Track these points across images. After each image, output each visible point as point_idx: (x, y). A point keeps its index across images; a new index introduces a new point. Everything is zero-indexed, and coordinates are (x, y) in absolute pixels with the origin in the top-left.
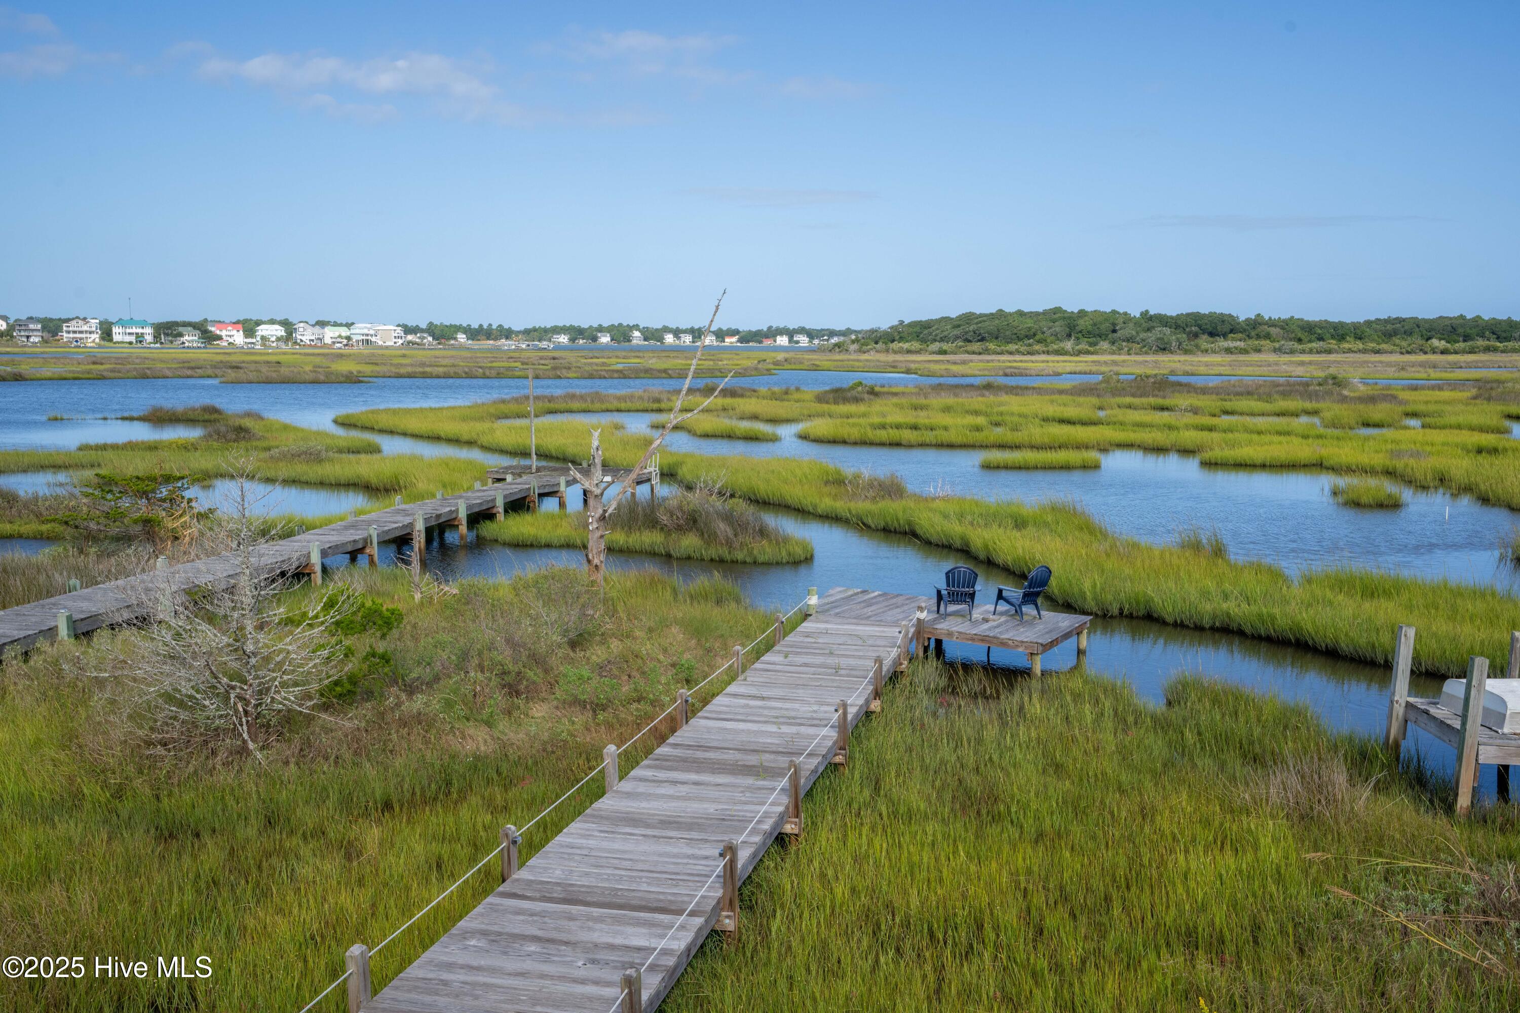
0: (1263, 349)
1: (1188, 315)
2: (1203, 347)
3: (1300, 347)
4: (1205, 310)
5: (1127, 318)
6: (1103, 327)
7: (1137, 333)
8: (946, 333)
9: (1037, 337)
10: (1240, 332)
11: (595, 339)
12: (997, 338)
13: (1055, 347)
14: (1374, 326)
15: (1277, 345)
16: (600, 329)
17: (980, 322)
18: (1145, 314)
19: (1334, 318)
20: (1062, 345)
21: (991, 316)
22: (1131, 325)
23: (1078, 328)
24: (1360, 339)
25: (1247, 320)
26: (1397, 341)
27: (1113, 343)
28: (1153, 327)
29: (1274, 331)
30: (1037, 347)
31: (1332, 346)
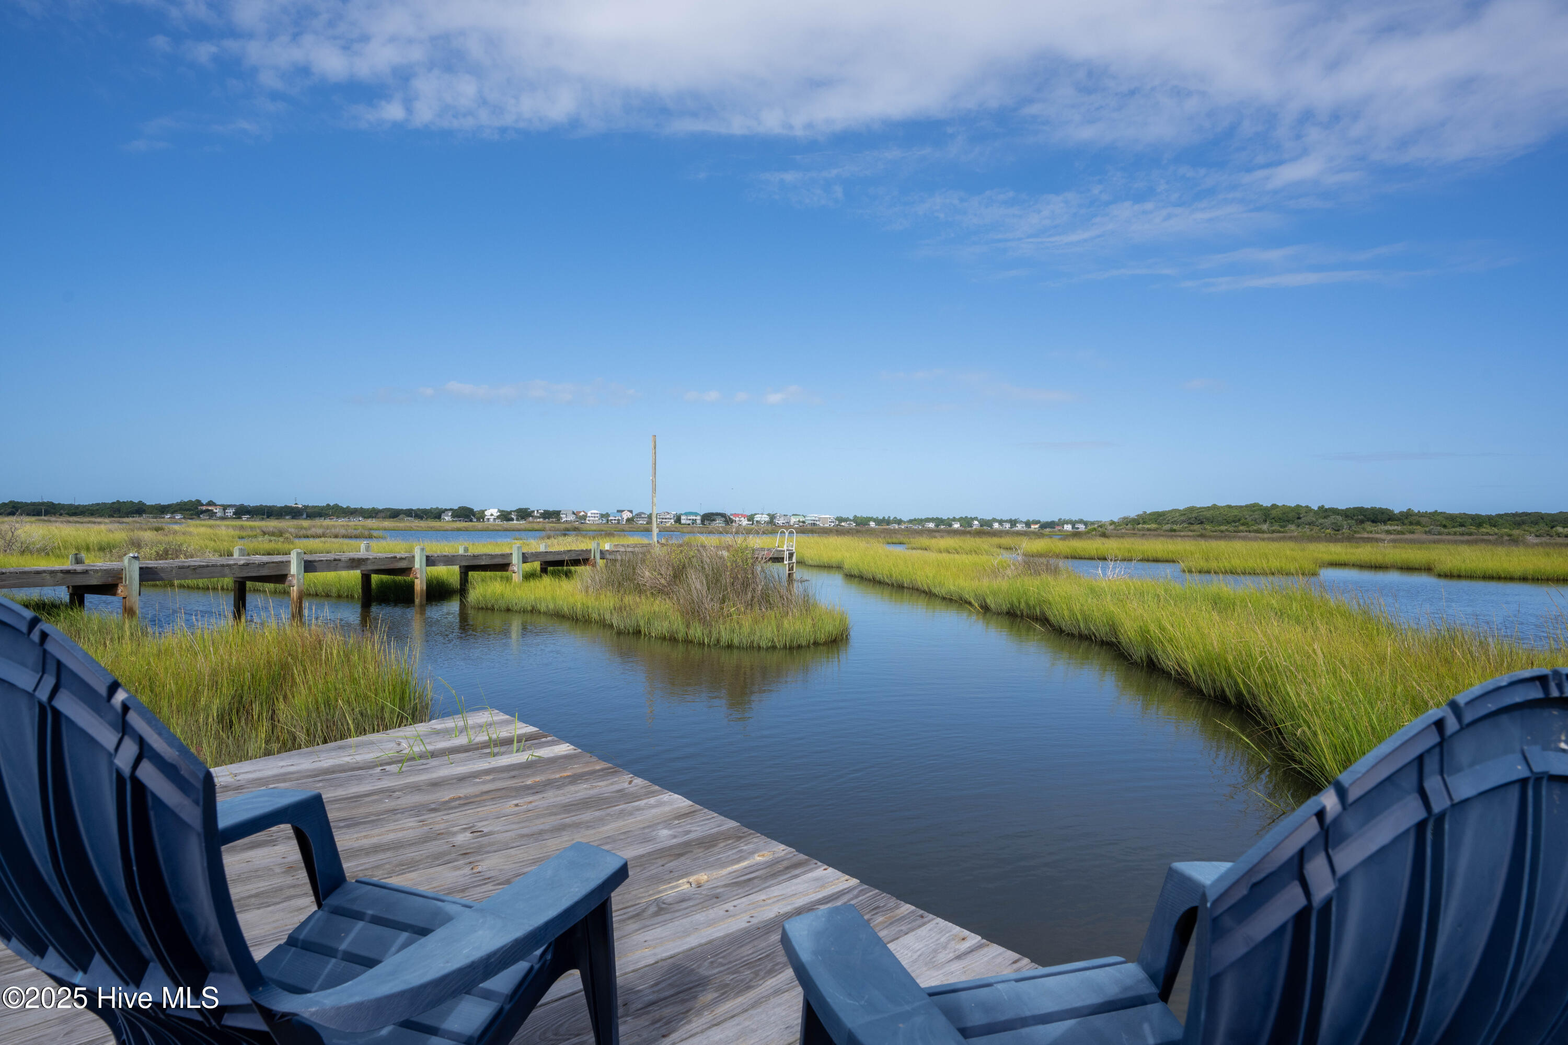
0: (1416, 531)
1: (1354, 508)
2: (1368, 529)
3: (1446, 530)
4: (1367, 505)
5: (1308, 509)
6: (1290, 515)
7: (1317, 519)
8: (1175, 519)
9: (1241, 522)
10: (1396, 520)
11: (950, 525)
12: (1212, 522)
13: (1255, 528)
14: (1505, 517)
15: (1427, 529)
16: (954, 519)
17: (1200, 512)
18: (1321, 508)
19: (1472, 511)
20: (1260, 527)
21: (1208, 509)
22: (1312, 514)
23: (1272, 516)
24: (1495, 526)
25: (1401, 513)
26: (1527, 528)
27: (1299, 526)
28: (1329, 516)
29: (1423, 520)
30: (1241, 528)
31: (1472, 530)
